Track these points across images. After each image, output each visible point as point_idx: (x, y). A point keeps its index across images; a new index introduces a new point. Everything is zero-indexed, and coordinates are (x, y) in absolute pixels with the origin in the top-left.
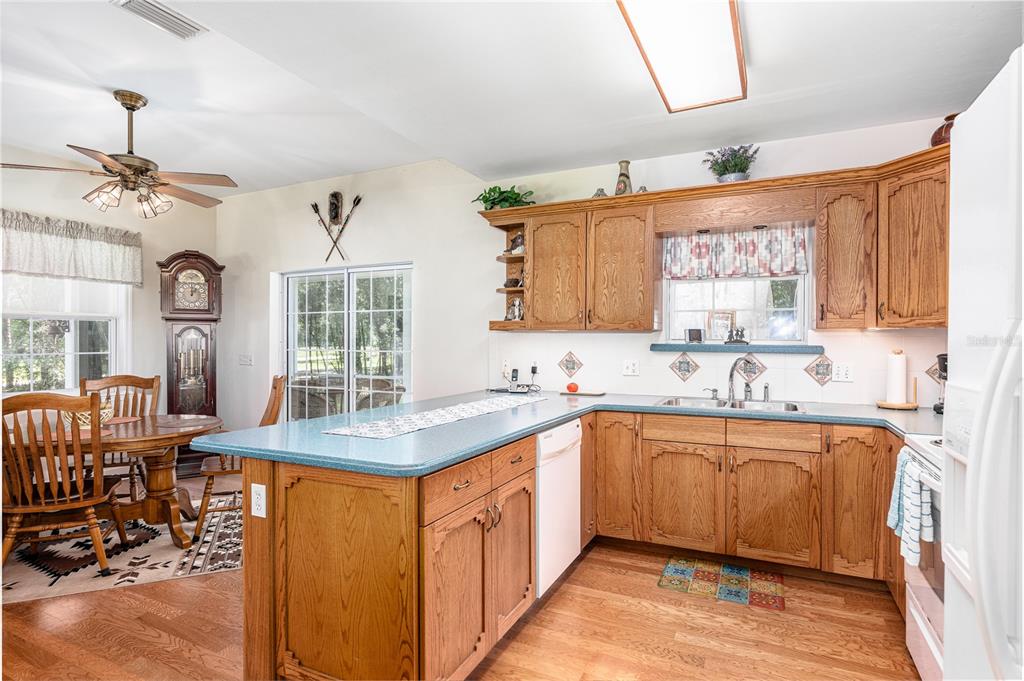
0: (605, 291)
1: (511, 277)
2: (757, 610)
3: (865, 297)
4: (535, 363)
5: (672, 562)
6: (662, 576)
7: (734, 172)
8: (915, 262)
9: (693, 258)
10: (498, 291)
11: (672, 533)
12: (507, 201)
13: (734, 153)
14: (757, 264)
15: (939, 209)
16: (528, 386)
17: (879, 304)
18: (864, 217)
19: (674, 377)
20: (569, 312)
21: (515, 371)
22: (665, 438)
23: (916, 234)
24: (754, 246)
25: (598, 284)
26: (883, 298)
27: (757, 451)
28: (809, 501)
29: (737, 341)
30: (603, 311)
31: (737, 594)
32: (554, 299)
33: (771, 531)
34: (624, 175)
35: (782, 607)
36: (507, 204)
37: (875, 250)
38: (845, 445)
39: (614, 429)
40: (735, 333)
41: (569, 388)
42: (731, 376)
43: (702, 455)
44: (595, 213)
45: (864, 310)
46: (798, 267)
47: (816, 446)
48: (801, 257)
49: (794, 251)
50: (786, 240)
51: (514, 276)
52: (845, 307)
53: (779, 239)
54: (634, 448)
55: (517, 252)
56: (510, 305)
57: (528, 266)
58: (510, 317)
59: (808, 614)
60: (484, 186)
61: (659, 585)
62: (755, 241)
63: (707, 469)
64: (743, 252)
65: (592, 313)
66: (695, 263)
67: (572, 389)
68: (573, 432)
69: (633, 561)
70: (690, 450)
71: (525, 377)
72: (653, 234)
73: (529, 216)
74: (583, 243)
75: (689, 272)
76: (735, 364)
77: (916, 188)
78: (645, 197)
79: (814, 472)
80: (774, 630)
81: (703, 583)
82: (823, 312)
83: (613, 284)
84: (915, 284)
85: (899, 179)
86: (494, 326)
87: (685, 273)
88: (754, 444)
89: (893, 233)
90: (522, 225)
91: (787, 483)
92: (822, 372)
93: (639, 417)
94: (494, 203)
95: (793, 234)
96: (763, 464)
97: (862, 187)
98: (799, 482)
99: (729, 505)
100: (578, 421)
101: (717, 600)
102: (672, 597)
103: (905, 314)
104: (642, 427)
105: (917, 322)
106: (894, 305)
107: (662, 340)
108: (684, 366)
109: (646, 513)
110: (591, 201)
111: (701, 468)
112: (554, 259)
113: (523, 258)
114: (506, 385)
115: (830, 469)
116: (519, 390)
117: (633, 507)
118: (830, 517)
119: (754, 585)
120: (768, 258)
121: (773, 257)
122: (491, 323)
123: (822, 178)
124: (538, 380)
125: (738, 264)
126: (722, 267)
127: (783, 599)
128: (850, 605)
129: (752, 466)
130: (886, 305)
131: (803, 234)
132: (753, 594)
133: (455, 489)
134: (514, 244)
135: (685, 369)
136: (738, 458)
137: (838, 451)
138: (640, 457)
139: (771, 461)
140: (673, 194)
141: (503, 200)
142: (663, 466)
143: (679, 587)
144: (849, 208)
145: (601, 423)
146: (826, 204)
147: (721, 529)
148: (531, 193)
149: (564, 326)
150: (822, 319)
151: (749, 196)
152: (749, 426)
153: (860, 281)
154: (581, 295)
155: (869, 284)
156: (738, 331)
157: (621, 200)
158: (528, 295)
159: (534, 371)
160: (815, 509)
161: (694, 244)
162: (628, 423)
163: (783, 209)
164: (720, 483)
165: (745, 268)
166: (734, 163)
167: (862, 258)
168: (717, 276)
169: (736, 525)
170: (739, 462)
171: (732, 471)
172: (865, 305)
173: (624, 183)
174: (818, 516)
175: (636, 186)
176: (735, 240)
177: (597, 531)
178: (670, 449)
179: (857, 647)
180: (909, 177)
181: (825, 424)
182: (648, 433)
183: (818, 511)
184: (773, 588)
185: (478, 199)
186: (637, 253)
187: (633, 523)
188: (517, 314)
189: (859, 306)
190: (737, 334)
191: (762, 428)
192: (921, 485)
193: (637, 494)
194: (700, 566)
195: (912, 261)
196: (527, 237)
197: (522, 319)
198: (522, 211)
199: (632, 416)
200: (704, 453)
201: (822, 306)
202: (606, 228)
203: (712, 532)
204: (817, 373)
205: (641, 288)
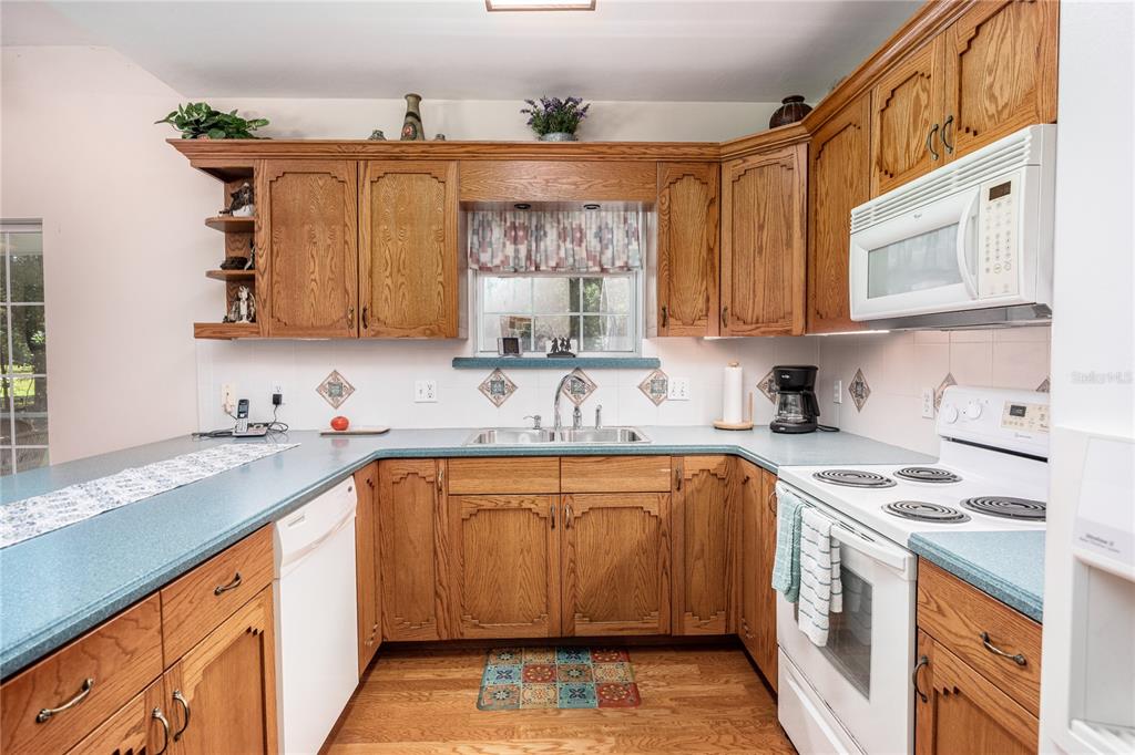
0: (389, 281)
1: (233, 254)
2: (609, 713)
3: (708, 300)
4: (278, 388)
5: (493, 659)
6: (482, 688)
7: (560, 131)
8: (761, 260)
9: (508, 243)
10: (210, 274)
11: (491, 621)
12: (222, 128)
13: (559, 106)
14: (584, 255)
15: (786, 199)
16: (266, 425)
17: (723, 307)
18: (707, 204)
19: (484, 402)
20: (334, 310)
21: (243, 402)
22: (480, 490)
23: (761, 227)
24: (581, 232)
25: (375, 270)
26: (726, 301)
27: (598, 497)
28: (657, 553)
29: (562, 353)
30: (384, 310)
31: (582, 694)
32: (308, 291)
33: (615, 596)
34: (413, 116)
35: (638, 701)
36: (223, 134)
37: (718, 244)
38: (696, 480)
39: (407, 485)
40: (559, 342)
41: (334, 424)
42: (557, 398)
43: (530, 509)
44: (369, 163)
45: (707, 315)
46: (630, 262)
47: (664, 483)
48: (634, 250)
49: (626, 241)
50: (618, 228)
51: (239, 254)
52: (688, 311)
53: (610, 226)
54: (436, 509)
55: (243, 213)
56: (233, 299)
57: (262, 237)
58: (232, 317)
59: (667, 702)
60: (178, 100)
61: (479, 706)
62: (583, 226)
63: (536, 528)
64: (568, 239)
65: (368, 313)
66: (510, 249)
67: (340, 426)
68: (343, 502)
69: (438, 672)
70: (514, 504)
71: (261, 411)
72: (457, 203)
73: (261, 158)
74: (351, 207)
75: (502, 262)
76: (562, 383)
77: (762, 173)
78: (444, 149)
79: (663, 516)
80: (636, 742)
81: (537, 687)
82: (665, 317)
83: (399, 271)
84: (760, 287)
85: (744, 161)
86: (202, 331)
87: (497, 261)
88: (593, 487)
89: (737, 226)
90: (251, 170)
91: (634, 532)
92: (656, 390)
93: (442, 464)
94: (197, 129)
95: (625, 220)
96: (605, 511)
97: (705, 167)
98: (647, 531)
99: (565, 572)
100: (350, 482)
101: (559, 711)
102: (500, 724)
103: (749, 320)
104: (447, 477)
105: (762, 329)
106: (737, 310)
107: (467, 352)
108: (498, 387)
109: (455, 598)
110: (363, 144)
111: (529, 526)
112: (307, 227)
113: (253, 223)
114: (228, 423)
115: (681, 510)
116: (252, 432)
117: (436, 592)
118: (681, 568)
119: (599, 673)
120: (598, 249)
121: (604, 248)
122: (197, 326)
123: (664, 151)
124: (283, 414)
125: (562, 254)
126: (543, 258)
127: (635, 685)
128: (707, 676)
129: (593, 517)
130: (729, 310)
131: (635, 221)
132: (600, 687)
133: (38, 720)
134: (236, 201)
135: (499, 390)
136: (575, 508)
137: (689, 488)
138: (446, 522)
139: (614, 508)
140: (484, 149)
141: (215, 126)
142: (480, 529)
143: (508, 702)
144: (692, 191)
145: (385, 475)
146: (667, 184)
147: (555, 605)
148: (265, 122)
149: (323, 331)
150: (664, 326)
151: (580, 164)
152: (590, 465)
153: (702, 280)
154: (352, 287)
155: (712, 284)
156: (563, 340)
157: (411, 149)
158: (262, 283)
159: (277, 400)
160: (664, 562)
161: (508, 224)
162: (428, 473)
163: (620, 185)
164: (553, 545)
165: (571, 260)
166: (559, 119)
167: (704, 253)
168: (537, 268)
169: (575, 596)
170: (577, 513)
171: (568, 527)
172: (708, 310)
173: (414, 127)
174: (668, 571)
175: (430, 132)
176: (559, 223)
177: (383, 637)
178: (487, 505)
179: (731, 739)
180: (754, 160)
181: (674, 455)
182: (456, 485)
183: (668, 563)
184: (621, 672)
185: (167, 120)
186: (434, 228)
187: (436, 615)
188: (244, 311)
189: (701, 311)
190: (562, 345)
191: (604, 466)
192: (831, 538)
193: (443, 573)
194: (531, 658)
195: (757, 259)
196: (259, 191)
197: (253, 321)
198: (248, 148)
199: (432, 463)
200: (532, 506)
201: (664, 309)
202: (388, 188)
203: (544, 610)
204: (652, 391)
205: (441, 279)
